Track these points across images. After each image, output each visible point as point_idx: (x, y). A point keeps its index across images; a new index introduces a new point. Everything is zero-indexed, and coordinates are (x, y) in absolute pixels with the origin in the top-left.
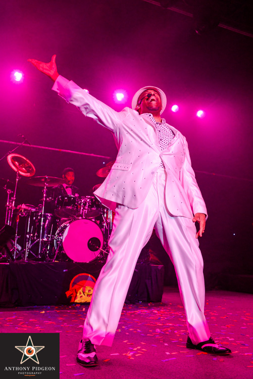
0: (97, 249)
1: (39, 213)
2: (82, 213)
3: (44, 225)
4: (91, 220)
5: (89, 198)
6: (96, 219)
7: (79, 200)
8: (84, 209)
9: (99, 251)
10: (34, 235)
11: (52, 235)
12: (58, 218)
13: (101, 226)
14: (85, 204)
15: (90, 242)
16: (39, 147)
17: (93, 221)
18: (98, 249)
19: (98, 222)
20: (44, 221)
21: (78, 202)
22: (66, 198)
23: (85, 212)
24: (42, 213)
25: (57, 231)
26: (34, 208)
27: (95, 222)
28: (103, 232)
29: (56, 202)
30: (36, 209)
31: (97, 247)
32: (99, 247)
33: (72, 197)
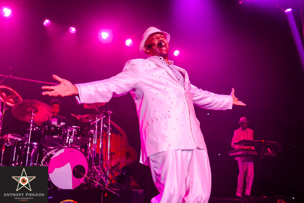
0: (81, 177)
1: (25, 142)
2: (68, 142)
3: (30, 154)
4: (76, 148)
5: (75, 128)
6: (82, 147)
7: (65, 130)
8: (70, 138)
9: (84, 178)
10: (19, 164)
11: (38, 163)
12: (44, 147)
13: (86, 154)
14: (71, 134)
15: (75, 170)
16: (27, 80)
17: (78, 150)
18: (83, 176)
19: (83, 150)
20: (31, 151)
21: (64, 132)
22: (53, 128)
23: (71, 141)
24: (28, 142)
25: (43, 160)
26: (20, 137)
27: (80, 150)
28: (87, 159)
29: (43, 132)
30: (22, 139)
31: (82, 174)
32: (84, 174)
33: (58, 127)
